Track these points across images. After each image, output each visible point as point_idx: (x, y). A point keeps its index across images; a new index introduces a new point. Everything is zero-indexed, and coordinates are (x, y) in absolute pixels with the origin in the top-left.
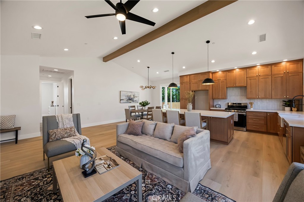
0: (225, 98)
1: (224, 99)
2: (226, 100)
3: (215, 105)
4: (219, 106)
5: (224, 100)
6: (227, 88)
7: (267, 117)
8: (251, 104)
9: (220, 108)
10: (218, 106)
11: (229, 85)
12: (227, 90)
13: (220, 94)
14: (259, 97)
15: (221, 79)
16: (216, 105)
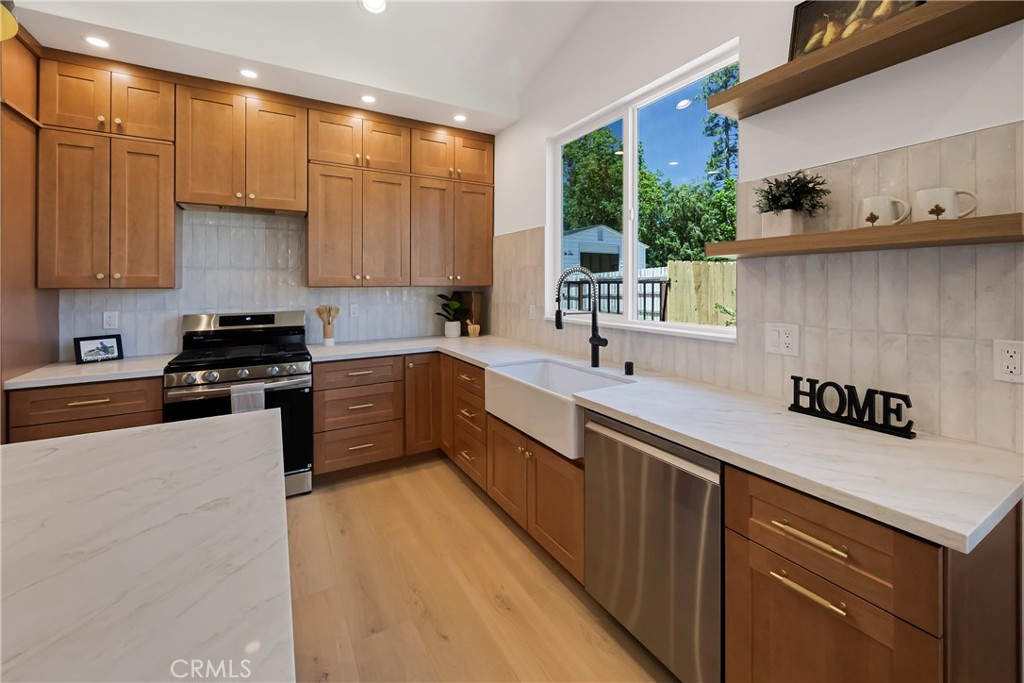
0: (160, 279)
1: (152, 286)
2: (168, 294)
3: (65, 337)
4: (105, 349)
5: (156, 297)
6: (179, 206)
7: (404, 380)
8: (326, 314)
9: (120, 356)
10: (96, 344)
11: (192, 189)
12: (178, 221)
13: (123, 251)
14: (363, 278)
15: (131, 128)
16: (77, 341)
